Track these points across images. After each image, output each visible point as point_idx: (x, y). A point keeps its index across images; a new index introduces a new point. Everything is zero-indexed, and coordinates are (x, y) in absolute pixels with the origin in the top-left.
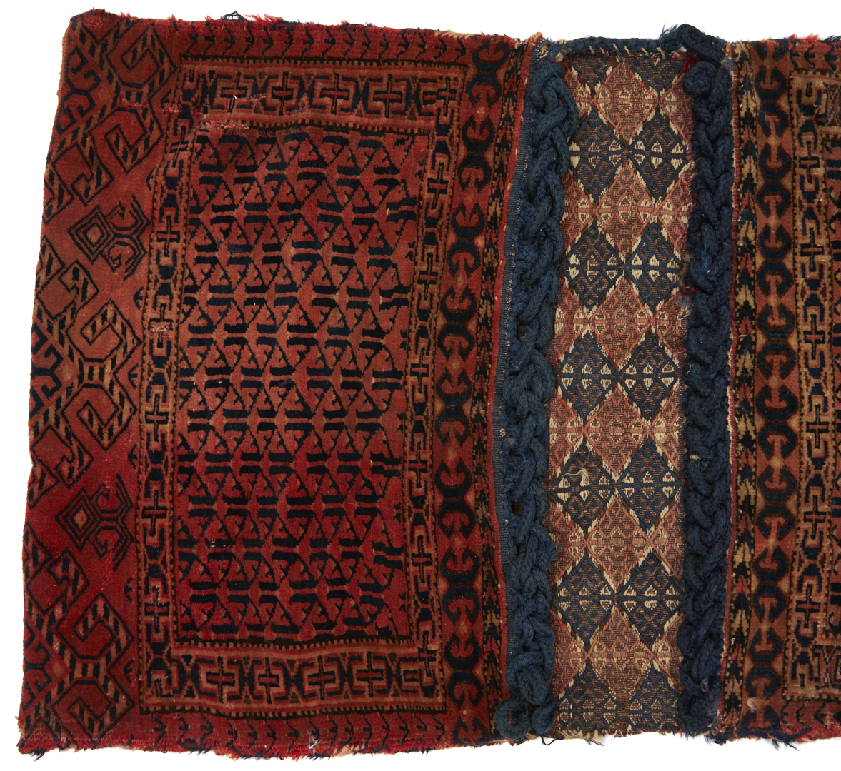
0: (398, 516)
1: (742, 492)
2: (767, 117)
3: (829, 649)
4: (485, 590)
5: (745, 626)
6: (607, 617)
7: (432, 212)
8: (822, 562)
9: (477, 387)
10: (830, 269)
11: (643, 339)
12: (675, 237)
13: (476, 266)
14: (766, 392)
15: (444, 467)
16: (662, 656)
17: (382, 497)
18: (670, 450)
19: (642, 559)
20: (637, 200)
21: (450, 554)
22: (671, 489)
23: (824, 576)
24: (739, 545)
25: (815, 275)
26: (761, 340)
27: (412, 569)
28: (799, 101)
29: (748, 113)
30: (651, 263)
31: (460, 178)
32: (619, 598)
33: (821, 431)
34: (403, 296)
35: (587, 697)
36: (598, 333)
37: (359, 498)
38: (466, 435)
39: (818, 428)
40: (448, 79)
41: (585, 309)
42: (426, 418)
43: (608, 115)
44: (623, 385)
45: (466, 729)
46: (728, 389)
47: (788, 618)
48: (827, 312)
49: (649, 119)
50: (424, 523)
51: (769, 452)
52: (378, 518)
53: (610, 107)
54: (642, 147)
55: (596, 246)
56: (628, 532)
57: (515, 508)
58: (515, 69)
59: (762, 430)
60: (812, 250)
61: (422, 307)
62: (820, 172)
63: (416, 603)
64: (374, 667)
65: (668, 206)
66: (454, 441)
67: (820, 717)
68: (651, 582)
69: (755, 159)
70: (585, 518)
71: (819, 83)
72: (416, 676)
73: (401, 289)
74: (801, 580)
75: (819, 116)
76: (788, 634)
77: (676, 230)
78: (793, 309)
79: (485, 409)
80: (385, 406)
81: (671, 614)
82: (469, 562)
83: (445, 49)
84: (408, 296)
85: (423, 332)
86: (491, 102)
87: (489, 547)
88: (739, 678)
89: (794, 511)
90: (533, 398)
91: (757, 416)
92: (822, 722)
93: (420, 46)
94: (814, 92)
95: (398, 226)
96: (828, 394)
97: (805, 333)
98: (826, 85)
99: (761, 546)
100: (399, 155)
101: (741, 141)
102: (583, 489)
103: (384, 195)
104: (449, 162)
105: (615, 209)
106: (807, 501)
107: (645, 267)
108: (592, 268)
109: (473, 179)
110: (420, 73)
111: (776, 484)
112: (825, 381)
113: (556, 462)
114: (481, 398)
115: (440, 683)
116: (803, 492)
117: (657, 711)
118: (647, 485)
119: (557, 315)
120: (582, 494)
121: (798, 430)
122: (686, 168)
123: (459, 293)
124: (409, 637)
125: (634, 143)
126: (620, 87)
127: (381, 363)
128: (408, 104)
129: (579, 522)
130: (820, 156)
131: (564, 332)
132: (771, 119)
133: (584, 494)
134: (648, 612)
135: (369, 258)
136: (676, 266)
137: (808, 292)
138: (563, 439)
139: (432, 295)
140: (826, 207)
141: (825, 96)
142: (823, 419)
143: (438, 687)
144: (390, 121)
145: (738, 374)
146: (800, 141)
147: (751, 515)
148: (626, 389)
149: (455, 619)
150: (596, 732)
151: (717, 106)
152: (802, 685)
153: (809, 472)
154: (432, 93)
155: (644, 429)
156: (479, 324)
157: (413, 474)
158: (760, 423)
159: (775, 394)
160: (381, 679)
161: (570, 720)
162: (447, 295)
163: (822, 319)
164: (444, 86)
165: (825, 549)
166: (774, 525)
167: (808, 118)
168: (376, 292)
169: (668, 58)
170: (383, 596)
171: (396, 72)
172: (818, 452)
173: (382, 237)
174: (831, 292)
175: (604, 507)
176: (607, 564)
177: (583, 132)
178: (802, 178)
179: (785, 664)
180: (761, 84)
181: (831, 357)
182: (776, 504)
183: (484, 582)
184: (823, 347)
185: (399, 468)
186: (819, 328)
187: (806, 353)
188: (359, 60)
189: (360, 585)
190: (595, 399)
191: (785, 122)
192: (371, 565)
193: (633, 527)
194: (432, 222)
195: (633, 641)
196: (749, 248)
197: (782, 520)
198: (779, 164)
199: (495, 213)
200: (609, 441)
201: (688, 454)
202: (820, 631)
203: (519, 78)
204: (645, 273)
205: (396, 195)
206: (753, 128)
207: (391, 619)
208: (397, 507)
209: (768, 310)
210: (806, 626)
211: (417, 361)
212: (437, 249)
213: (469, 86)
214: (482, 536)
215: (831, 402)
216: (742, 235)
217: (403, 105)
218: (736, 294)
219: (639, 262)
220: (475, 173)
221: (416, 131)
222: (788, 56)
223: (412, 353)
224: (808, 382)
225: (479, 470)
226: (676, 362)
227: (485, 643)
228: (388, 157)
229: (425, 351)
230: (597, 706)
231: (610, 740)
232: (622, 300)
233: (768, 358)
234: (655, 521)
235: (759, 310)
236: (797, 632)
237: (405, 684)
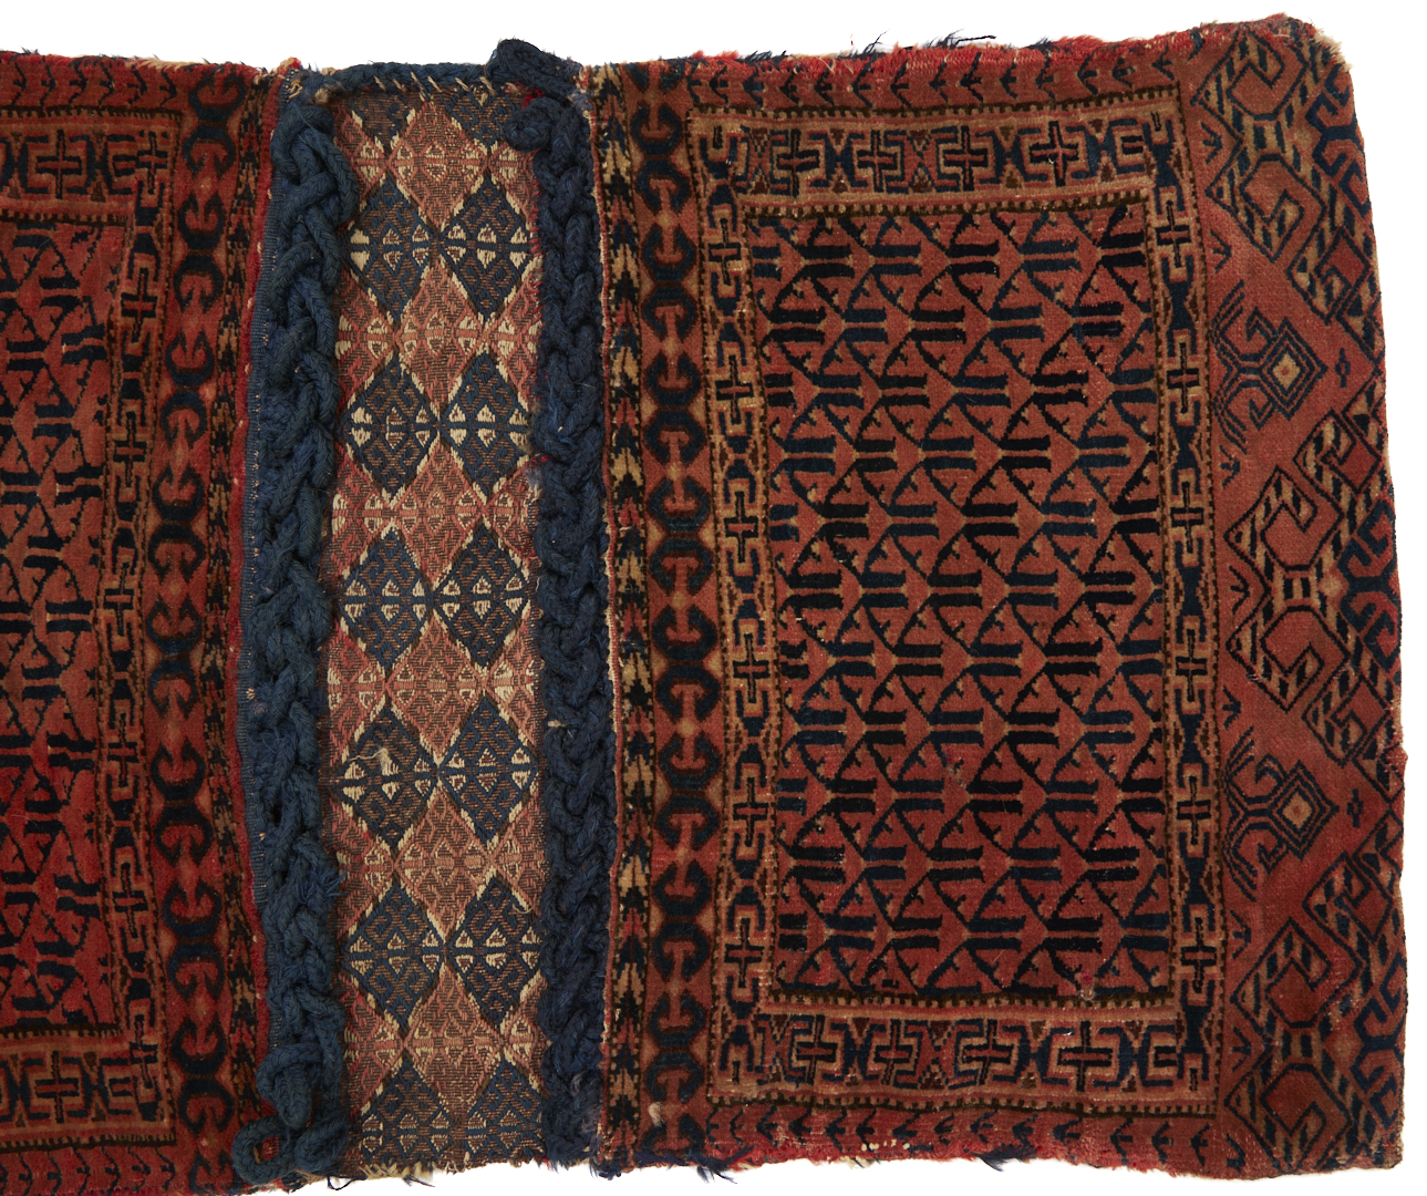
0: (90, 833)
1: (631, 777)
2: (654, 183)
3: (781, 1019)
4: (232, 946)
5: (638, 988)
6: (432, 983)
7: (133, 347)
8: (762, 883)
9: (210, 623)
10: (762, 419)
11: (470, 539)
12: (519, 374)
13: (201, 429)
14: (668, 615)
15: (163, 753)
16: (519, 1041)
17: (66, 803)
18: (521, 714)
19: (482, 889)
20: (452, 319)
21: (174, 891)
22: (524, 775)
23: (768, 904)
24: (626, 861)
25: (740, 429)
26: (655, 535)
27: (114, 916)
28: (704, 156)
29: (617, 177)
30: (480, 418)
31: (178, 292)
32: (448, 951)
33: (757, 676)
34: (93, 482)
35: (406, 1111)
36: (406, 532)
37: (30, 806)
38: (194, 699)
39: (751, 670)
40: (152, 134)
41: (384, 493)
42: (133, 676)
43: (411, 185)
44: (441, 612)
45: (207, 1169)
46: (608, 612)
47: (713, 973)
48: (760, 487)
49: (474, 190)
50: (132, 844)
51: (676, 712)
52: (60, 838)
53: (414, 171)
54: (462, 235)
55: (400, 394)
56: (458, 846)
57: (276, 815)
58: (253, 117)
59: (664, 675)
60: (734, 389)
61: (122, 498)
62: (740, 267)
63: (124, 971)
64: (64, 1075)
65: (507, 327)
66: (174, 711)
67: (767, 1130)
68: (497, 924)
69: (634, 249)
70: (393, 825)
71: (733, 126)
72: (127, 1087)
73: (87, 470)
74: (732, 913)
75: (736, 178)
76: (715, 998)
77: (519, 364)
78: (707, 485)
79: (225, 657)
80: (66, 658)
81: (531, 974)
82: (206, 904)
83: (144, 88)
84: (100, 482)
85: (124, 539)
86: (221, 168)
87: (235, 879)
88: (632, 1073)
89: (718, 804)
90: (290, 639)
91: (655, 656)
92: (770, 1137)
93: (103, 83)
94: (725, 141)
95: (78, 370)
96: (766, 616)
97: (727, 521)
98: (745, 129)
99: (661, 860)
100: (79, 258)
101: (608, 221)
102: (386, 780)
103: (57, 322)
104: (158, 266)
105: (421, 334)
106: (737, 787)
107: (472, 425)
108: (393, 429)
109: (197, 293)
110: (108, 127)
111: (689, 761)
112: (761, 596)
113: (340, 738)
114: (217, 640)
115: (166, 1097)
116: (731, 773)
117: (509, 1129)
118: (485, 770)
119: (335, 505)
120: (385, 788)
121: (720, 674)
122: (530, 267)
123: (177, 474)
124: (114, 1026)
125: (447, 229)
126: (428, 140)
127: (56, 590)
128: (91, 176)
129: (381, 832)
130: (742, 241)
131: (348, 529)
132: (662, 186)
133: (389, 789)
134: (492, 971)
135: (37, 422)
136: (522, 421)
137: (731, 456)
138: (351, 702)
139: (138, 479)
140: (753, 321)
141: (743, 147)
142: (759, 656)
143: (163, 1104)
144: (65, 202)
145: (622, 589)
146: (711, 218)
147: (647, 812)
148: (445, 618)
149: (187, 994)
150: (418, 1167)
151: (566, 167)
152: (736, 1079)
153: (739, 740)
154: (127, 158)
155: (478, 683)
156: (210, 523)
157: (115, 764)
158: (659, 665)
159: (682, 620)
160: (74, 1094)
161: (380, 1148)
162: (160, 479)
163: (752, 499)
164: (147, 146)
165: (767, 860)
166: (686, 826)
167: (721, 181)
168: (49, 477)
169: (501, 93)
170: (73, 961)
171: (69, 126)
172: (753, 709)
173: (56, 389)
174: (765, 456)
175: (423, 807)
176: (431, 897)
177: (374, 214)
178: (715, 276)
179: (711, 1047)
180: (644, 131)
181: (769, 558)
182: (688, 791)
183: (232, 934)
184: (757, 542)
185: (94, 756)
186: (749, 513)
187: (729, 554)
188: (10, 108)
189: (37, 945)
190: (405, 637)
191: (684, 191)
192: (52, 913)
193: (465, 837)
194: (133, 363)
195: (470, 1020)
196: (630, 392)
197: (699, 818)
198: (677, 257)
199: (228, 346)
200: (427, 701)
201: (548, 719)
202: (763, 993)
203: (259, 130)
204: (472, 435)
205: (76, 321)
206: (629, 199)
207: (87, 998)
208: (89, 818)
209: (665, 487)
210: (742, 985)
211: (115, 584)
212: (143, 406)
213: (186, 146)
214: (221, 860)
215: (770, 628)
216: (616, 369)
217: (82, 178)
218: (611, 463)
219: (462, 418)
220: (198, 284)
221: (104, 219)
222: (684, 85)
223: (107, 573)
224: (732, 598)
225: (217, 757)
226: (526, 573)
227: (232, 1030)
228: (62, 261)
229: (129, 569)
230: (422, 1124)
231: (440, 1177)
232: (438, 477)
233: (668, 563)
234: (501, 826)
235: (650, 487)
236: (729, 995)
237: (113, 1100)
